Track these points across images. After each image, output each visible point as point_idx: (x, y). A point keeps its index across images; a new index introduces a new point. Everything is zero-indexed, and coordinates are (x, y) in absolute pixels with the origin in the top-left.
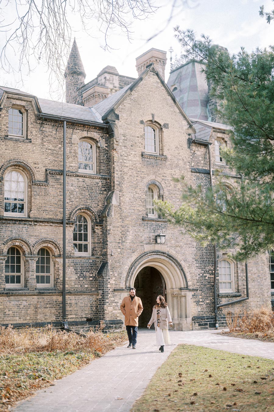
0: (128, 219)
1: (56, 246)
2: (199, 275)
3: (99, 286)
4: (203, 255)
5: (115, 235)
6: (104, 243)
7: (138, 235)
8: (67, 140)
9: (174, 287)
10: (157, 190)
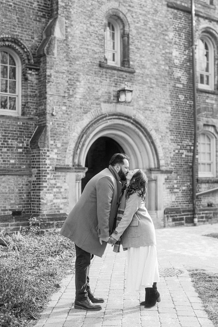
0: (77, 63)
2: (174, 151)
3: (33, 162)
4: (179, 125)
5: (58, 85)
6: (41, 96)
7: (93, 88)
10: (120, 27)
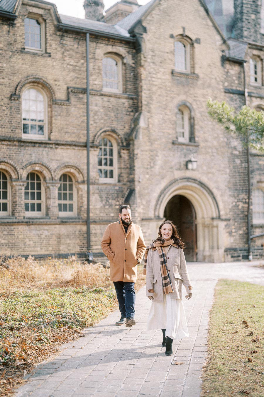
1: (80, 172)
2: (232, 203)
4: (236, 182)
5: (143, 160)
6: (131, 168)
7: (168, 160)
8: (90, 55)
9: (205, 216)
10: (187, 112)
